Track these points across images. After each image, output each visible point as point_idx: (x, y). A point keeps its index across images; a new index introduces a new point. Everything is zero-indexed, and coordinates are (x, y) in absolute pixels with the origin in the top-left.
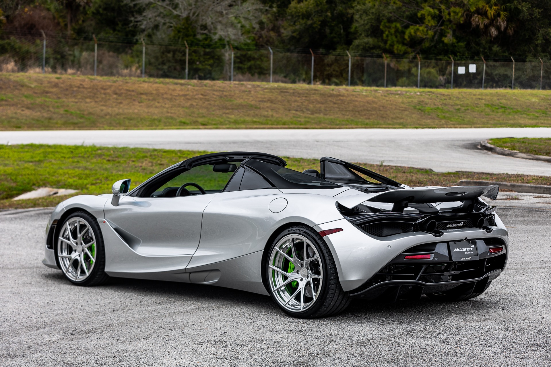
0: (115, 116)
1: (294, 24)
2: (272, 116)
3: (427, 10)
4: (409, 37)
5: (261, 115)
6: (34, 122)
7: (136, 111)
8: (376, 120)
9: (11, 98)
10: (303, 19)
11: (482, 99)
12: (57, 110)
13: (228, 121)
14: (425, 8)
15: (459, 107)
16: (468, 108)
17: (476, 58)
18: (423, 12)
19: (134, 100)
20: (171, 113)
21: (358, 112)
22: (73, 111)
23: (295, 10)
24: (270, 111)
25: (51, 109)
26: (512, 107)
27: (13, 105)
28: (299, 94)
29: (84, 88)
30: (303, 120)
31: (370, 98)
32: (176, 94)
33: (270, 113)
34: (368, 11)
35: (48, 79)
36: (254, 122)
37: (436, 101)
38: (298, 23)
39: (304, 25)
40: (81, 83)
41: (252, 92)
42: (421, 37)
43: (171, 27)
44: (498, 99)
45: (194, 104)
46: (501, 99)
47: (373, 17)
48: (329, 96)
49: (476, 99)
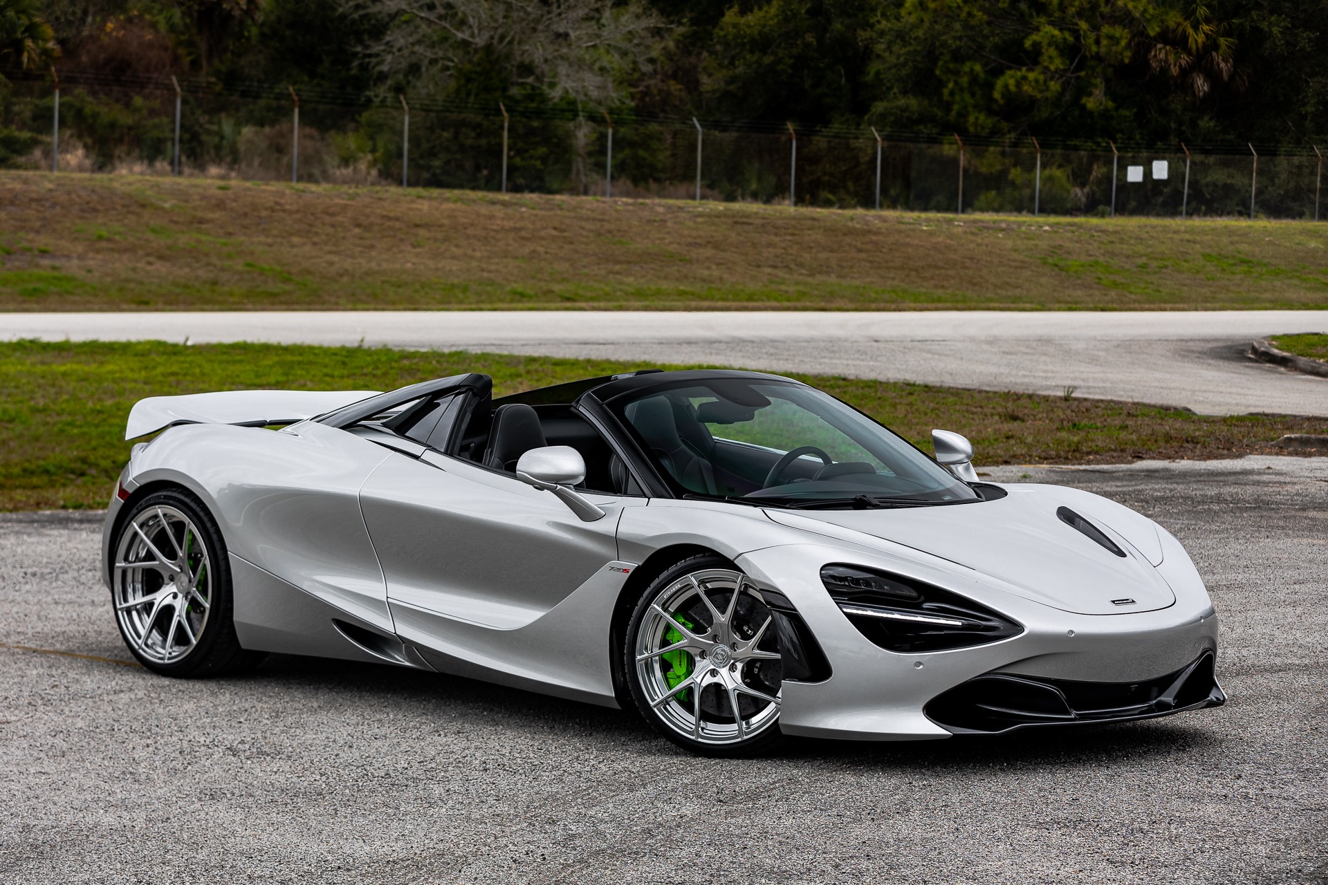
0: (361, 278)
1: (732, 63)
2: (721, 279)
3: (1046, 32)
4: (1003, 96)
5: (695, 278)
6: (178, 290)
7: (409, 265)
8: (957, 289)
9: (120, 233)
10: (752, 52)
11: (1195, 242)
12: (227, 263)
13: (621, 290)
14: (1042, 28)
15: (1144, 260)
16: (1165, 263)
17: (1159, 144)
18: (1035, 37)
19: (401, 240)
20: (490, 271)
21: (916, 270)
22: (266, 266)
23: (735, 31)
24: (714, 267)
25: (214, 260)
26: (1265, 261)
27: (126, 250)
28: (775, 227)
29: (284, 211)
30: (792, 289)
31: (940, 239)
32: (495, 227)
33: (716, 272)
34: (908, 33)
35: (201, 190)
36: (682, 294)
37: (1090, 247)
38: (742, 61)
39: (755, 66)
40: (278, 200)
41: (669, 224)
42: (1031, 97)
43: (447, 68)
44: (1232, 243)
45: (539, 249)
46: (1237, 242)
47: (919, 48)
48: (845, 234)
49: (1182, 240)
